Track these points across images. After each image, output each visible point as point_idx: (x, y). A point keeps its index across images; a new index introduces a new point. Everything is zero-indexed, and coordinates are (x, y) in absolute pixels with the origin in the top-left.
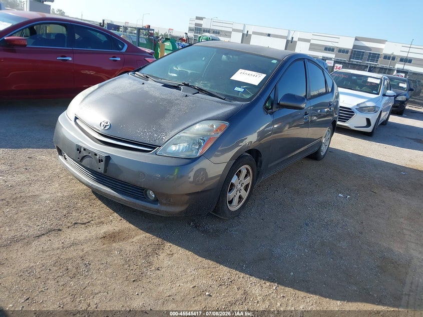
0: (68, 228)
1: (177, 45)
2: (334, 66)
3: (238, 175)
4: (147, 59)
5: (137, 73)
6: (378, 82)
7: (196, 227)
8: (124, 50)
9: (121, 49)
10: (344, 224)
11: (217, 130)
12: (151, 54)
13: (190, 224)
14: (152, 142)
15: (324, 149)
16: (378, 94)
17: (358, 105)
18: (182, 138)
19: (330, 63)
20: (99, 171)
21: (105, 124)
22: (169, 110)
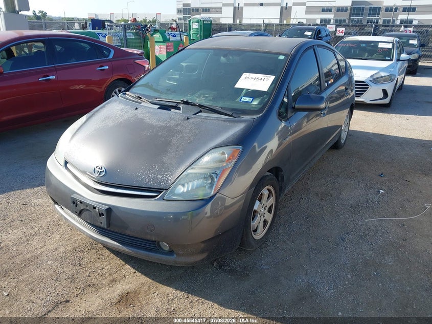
0: (77, 296)
1: (167, 35)
2: (336, 31)
3: (260, 200)
4: (137, 61)
5: (127, 93)
6: (390, 46)
7: (220, 267)
8: (111, 56)
9: (108, 56)
10: (383, 230)
11: (229, 159)
12: (141, 55)
13: (213, 265)
14: (156, 186)
15: (344, 136)
16: (391, 60)
17: (371, 76)
18: (191, 175)
19: (331, 28)
20: (102, 225)
21: (100, 170)
22: (170, 142)
